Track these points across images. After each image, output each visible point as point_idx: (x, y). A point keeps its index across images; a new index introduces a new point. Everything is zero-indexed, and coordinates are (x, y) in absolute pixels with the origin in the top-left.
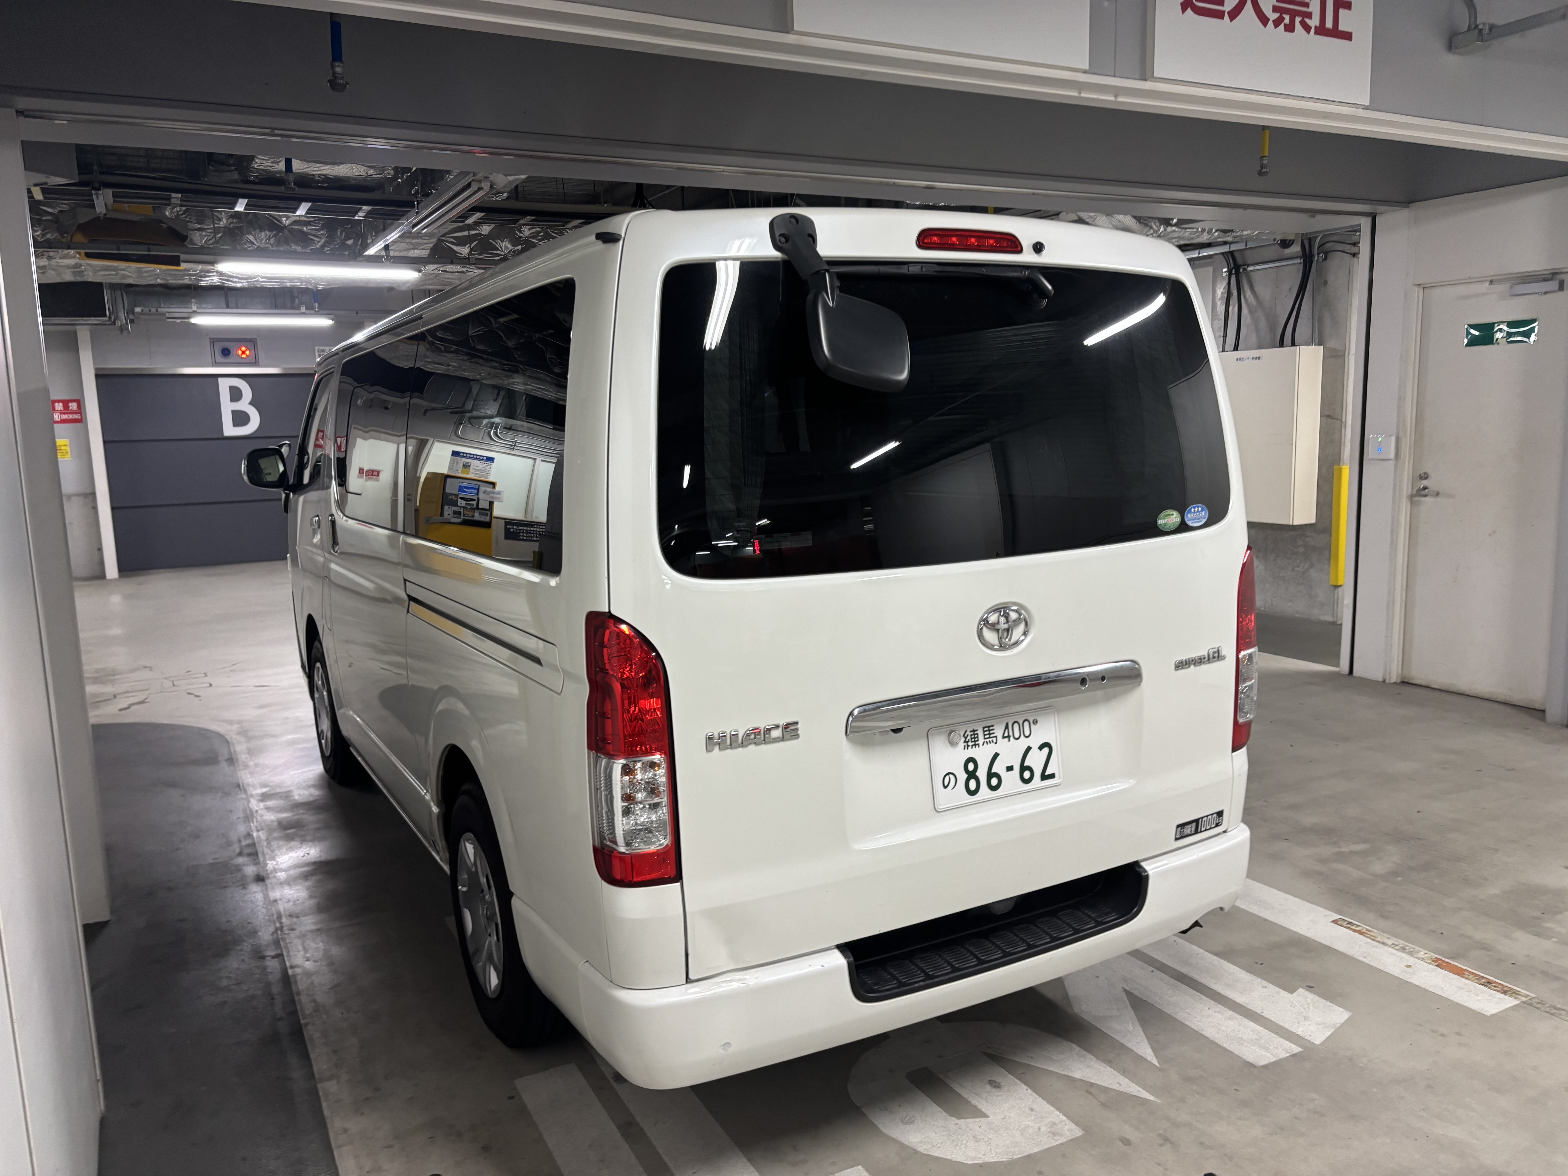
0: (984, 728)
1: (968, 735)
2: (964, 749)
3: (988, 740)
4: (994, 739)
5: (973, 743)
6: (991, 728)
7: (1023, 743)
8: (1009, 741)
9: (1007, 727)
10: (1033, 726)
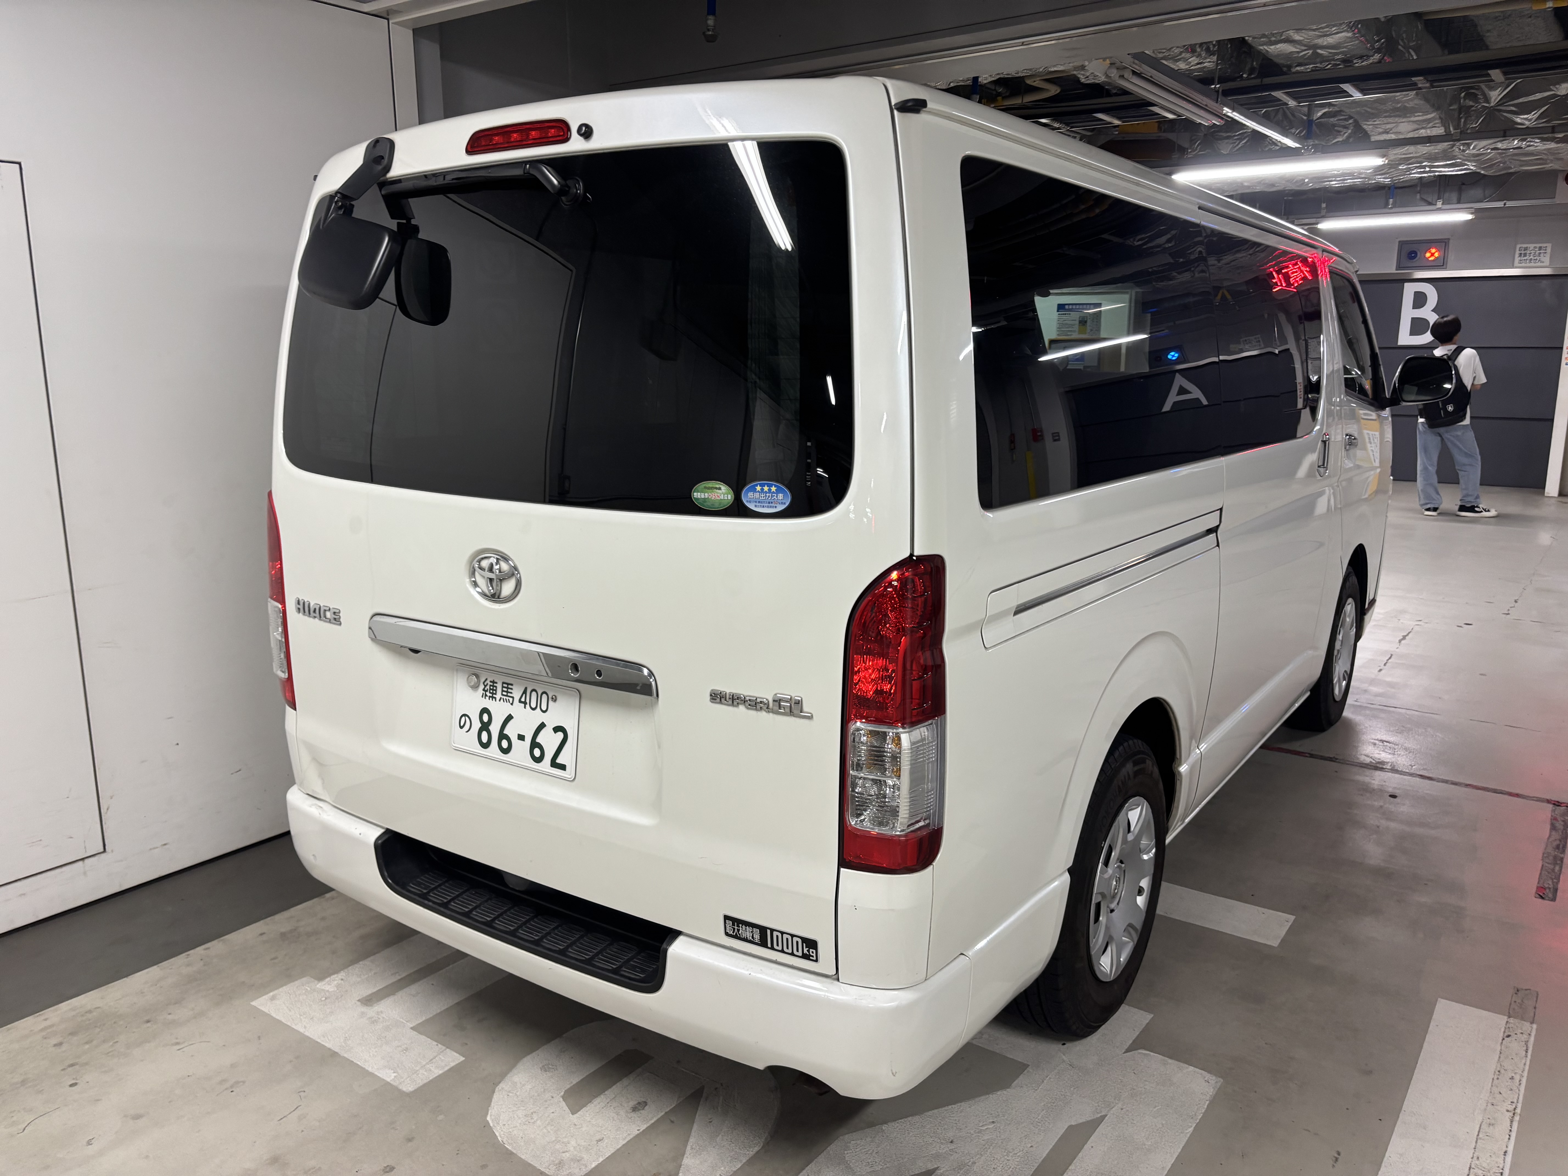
0: (503, 683)
1: (487, 684)
2: (482, 696)
3: (505, 697)
4: (511, 700)
5: (491, 695)
6: (510, 686)
7: (537, 717)
8: (525, 707)
9: (525, 692)
10: (551, 702)
